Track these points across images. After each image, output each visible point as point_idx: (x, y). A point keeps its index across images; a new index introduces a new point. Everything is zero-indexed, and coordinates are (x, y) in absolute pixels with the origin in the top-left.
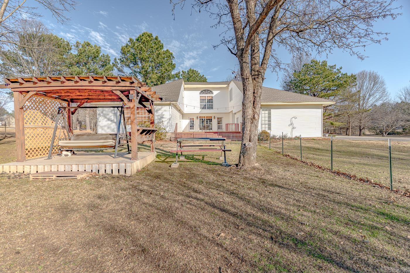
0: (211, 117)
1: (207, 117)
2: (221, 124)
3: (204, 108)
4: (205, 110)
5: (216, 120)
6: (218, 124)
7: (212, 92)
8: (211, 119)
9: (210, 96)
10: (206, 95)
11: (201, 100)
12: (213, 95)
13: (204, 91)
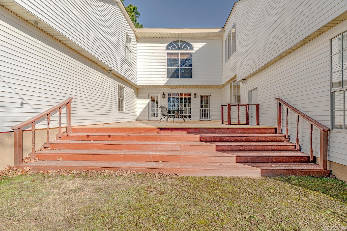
0: (190, 95)
1: (181, 95)
2: (207, 107)
3: (174, 75)
4: (177, 79)
5: (198, 99)
6: (202, 107)
7: (191, 46)
8: (189, 99)
9: (186, 54)
10: (180, 51)
11: (169, 60)
12: (192, 51)
13: (175, 42)
